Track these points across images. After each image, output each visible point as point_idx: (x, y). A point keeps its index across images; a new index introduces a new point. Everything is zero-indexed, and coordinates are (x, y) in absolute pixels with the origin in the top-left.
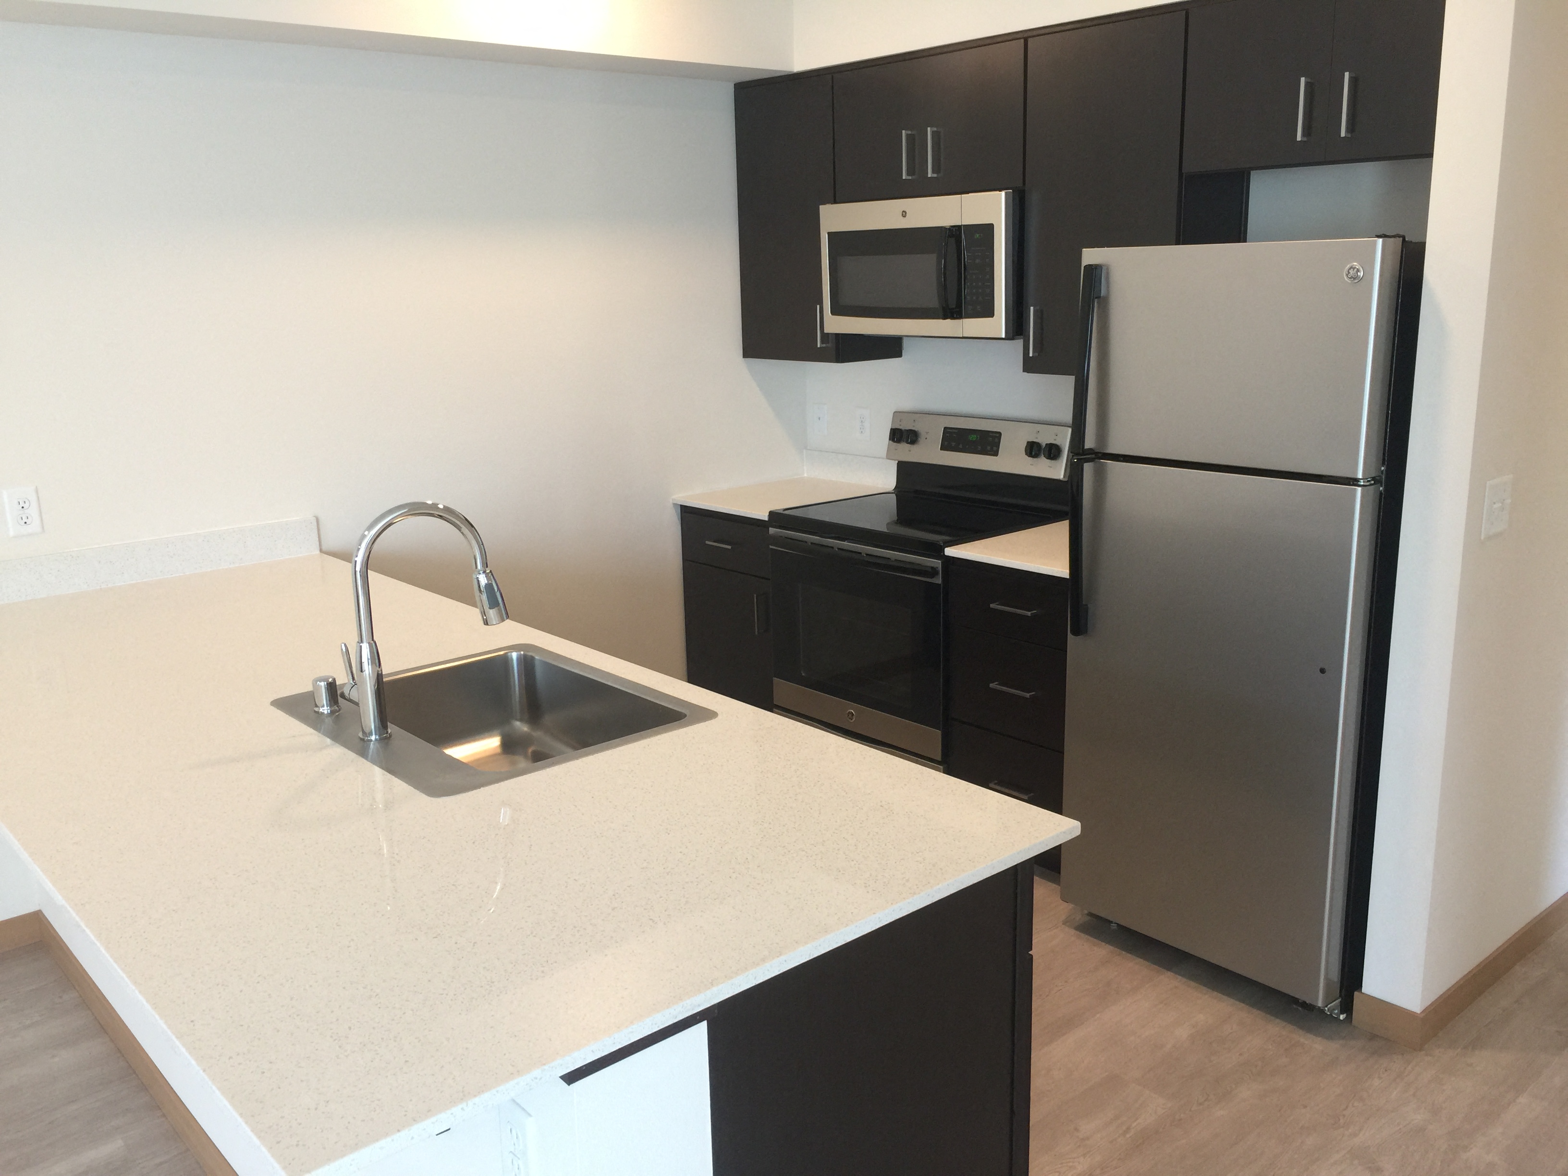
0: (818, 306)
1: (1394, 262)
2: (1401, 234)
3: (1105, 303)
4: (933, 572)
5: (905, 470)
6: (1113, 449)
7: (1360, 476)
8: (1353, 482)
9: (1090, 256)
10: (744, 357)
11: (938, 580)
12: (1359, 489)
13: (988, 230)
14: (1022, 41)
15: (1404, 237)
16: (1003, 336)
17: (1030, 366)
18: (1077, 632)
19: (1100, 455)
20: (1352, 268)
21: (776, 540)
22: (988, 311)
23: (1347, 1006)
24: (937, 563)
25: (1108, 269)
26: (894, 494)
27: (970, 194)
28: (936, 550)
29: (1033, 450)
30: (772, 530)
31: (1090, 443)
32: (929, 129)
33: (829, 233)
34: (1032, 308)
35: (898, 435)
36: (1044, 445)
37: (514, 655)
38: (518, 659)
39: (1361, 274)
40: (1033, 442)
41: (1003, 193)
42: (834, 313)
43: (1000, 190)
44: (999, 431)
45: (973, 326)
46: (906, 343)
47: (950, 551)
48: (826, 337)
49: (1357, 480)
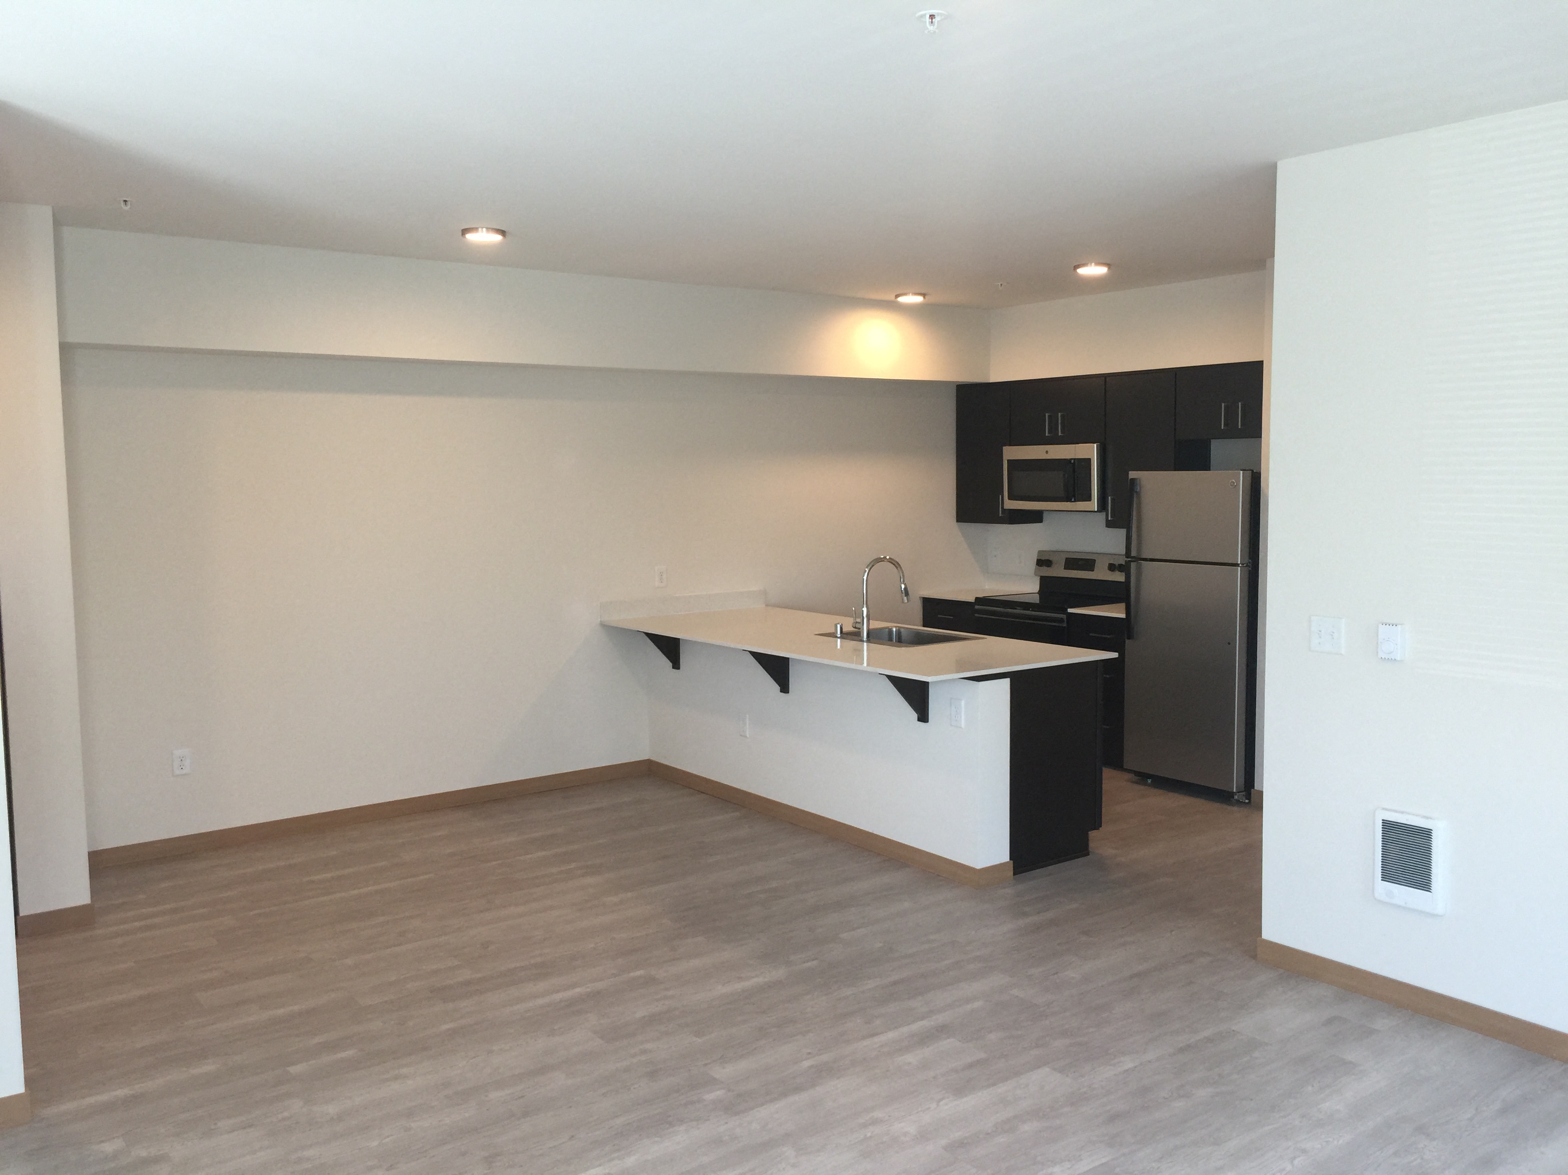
0: (1000, 496)
1: (1249, 479)
2: (1251, 469)
3: (1138, 494)
4: (1061, 620)
5: (1044, 581)
6: (1144, 557)
7: (1239, 563)
8: (1236, 565)
9: (1132, 474)
10: (957, 521)
11: (1065, 625)
12: (1239, 568)
13: (1089, 461)
14: (1103, 378)
15: (1252, 471)
16: (1096, 510)
17: (1109, 524)
18: (1129, 638)
19: (1139, 559)
20: (1232, 482)
21: (978, 611)
22: (1089, 498)
23: (1248, 796)
24: (1064, 616)
25: (1140, 480)
26: (1038, 595)
27: (1079, 445)
28: (1064, 611)
29: (1112, 567)
30: (977, 607)
31: (1133, 554)
32: (1059, 414)
33: (1008, 460)
34: (1109, 497)
35: (1043, 562)
36: (1117, 565)
37: (894, 629)
38: (896, 631)
39: (1235, 484)
40: (1111, 564)
41: (1095, 445)
42: (1009, 499)
43: (1094, 443)
44: (1093, 559)
45: (1081, 505)
46: (1045, 515)
47: (1070, 610)
48: (1004, 510)
49: (1239, 564)
